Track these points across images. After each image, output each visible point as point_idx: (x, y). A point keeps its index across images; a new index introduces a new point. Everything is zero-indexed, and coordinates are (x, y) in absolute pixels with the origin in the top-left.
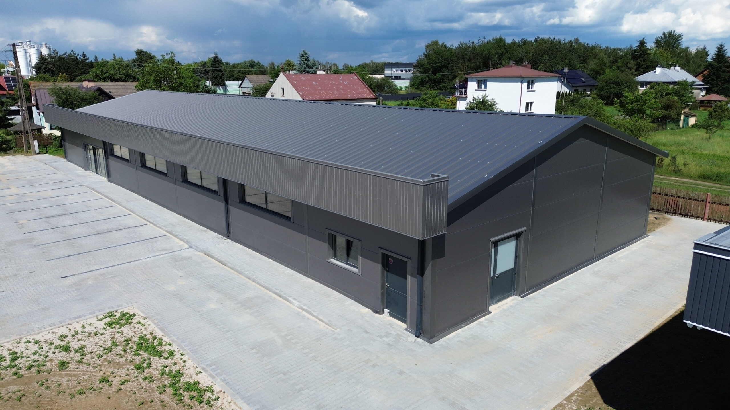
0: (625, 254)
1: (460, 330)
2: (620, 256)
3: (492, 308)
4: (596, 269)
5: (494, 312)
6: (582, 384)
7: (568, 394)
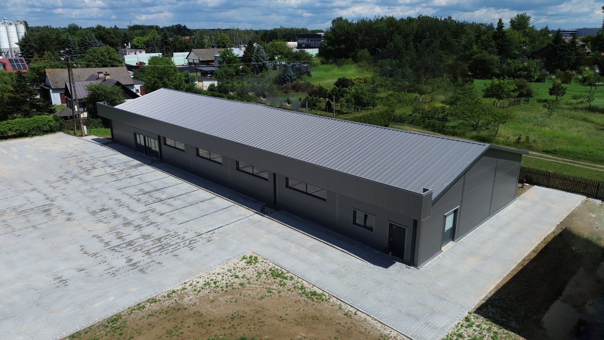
0: (505, 212)
1: (430, 262)
2: (503, 214)
3: (443, 248)
4: (491, 223)
5: (444, 251)
6: (495, 286)
7: (490, 291)
